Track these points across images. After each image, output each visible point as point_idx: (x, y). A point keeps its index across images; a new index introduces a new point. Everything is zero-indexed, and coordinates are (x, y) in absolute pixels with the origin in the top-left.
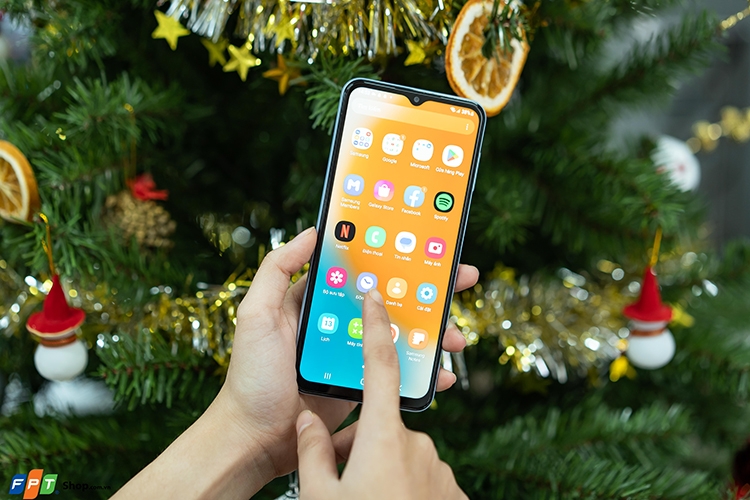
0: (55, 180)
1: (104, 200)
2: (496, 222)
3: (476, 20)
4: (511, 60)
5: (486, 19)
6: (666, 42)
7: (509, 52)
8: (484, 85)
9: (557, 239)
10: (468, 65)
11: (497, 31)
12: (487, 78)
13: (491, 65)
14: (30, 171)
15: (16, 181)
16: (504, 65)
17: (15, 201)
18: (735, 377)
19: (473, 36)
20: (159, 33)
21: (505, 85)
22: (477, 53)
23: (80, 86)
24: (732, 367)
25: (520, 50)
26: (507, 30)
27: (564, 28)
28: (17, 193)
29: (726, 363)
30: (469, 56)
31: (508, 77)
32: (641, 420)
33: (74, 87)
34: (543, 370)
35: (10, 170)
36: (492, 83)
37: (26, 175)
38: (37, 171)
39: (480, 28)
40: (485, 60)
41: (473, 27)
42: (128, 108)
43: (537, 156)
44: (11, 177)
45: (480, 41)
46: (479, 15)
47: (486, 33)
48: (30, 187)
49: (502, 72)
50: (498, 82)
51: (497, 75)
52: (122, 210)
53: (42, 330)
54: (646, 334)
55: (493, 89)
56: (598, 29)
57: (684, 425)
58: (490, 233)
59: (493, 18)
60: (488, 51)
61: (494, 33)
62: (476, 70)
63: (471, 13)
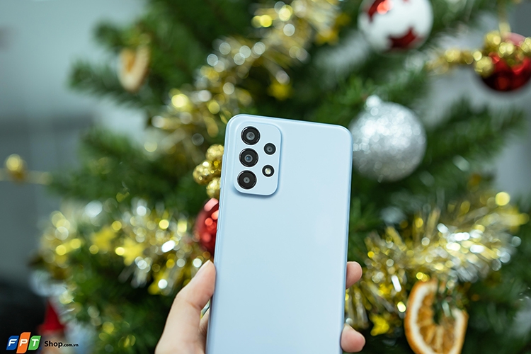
3: (425, 297)
4: (454, 327)
5: (432, 297)
7: (452, 320)
8: (438, 346)
10: (423, 331)
11: (442, 304)
12: (439, 341)
13: (440, 331)
16: (450, 330)
19: (424, 310)
21: (452, 345)
22: (428, 321)
25: (460, 318)
26: (451, 305)
30: (424, 324)
36: (443, 344)
39: (429, 303)
40: (435, 327)
41: (424, 302)
45: (429, 313)
46: (427, 293)
47: (433, 307)
49: (449, 336)
50: (447, 344)
51: (446, 339)
56: (513, 301)
59: (438, 295)
60: (437, 318)
61: (438, 307)
62: (430, 335)
63: (420, 292)
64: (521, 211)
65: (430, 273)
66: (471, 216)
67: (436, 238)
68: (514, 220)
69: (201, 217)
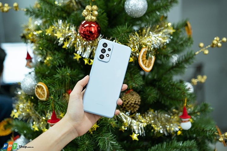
0: (53, 89)
1: (62, 95)
2: (150, 97)
3: (144, 52)
4: (152, 60)
5: (146, 52)
6: (184, 57)
7: (151, 58)
8: (146, 65)
9: (163, 102)
10: (143, 61)
11: (149, 54)
12: (147, 64)
13: (148, 61)
14: (47, 88)
15: (44, 91)
16: (150, 61)
17: (43, 95)
18: (206, 132)
19: (144, 55)
20: (75, 58)
21: (151, 65)
22: (145, 59)
23: (59, 69)
24: (205, 130)
25: (153, 58)
26: (151, 54)
27: (162, 55)
28: (44, 93)
29: (203, 129)
30: (143, 59)
31: (151, 64)
32: (185, 144)
33: (58, 69)
34: (161, 132)
35: (43, 88)
36: (148, 65)
37: (46, 89)
38: (49, 88)
39: (145, 54)
40: (146, 60)
41: (144, 53)
42: (68, 74)
43: (157, 83)
44: (42, 90)
45: (145, 56)
46: (145, 51)
47: (146, 54)
48: (47, 92)
49: (150, 63)
50: (149, 65)
51: (149, 63)
52: (66, 97)
53: (51, 123)
54: (185, 122)
55: (148, 66)
56: (169, 55)
57: (195, 145)
58: (148, 99)
59: (148, 51)
60: (147, 58)
61: (148, 54)
62: (145, 62)
63: (143, 50)
64: (174, 29)
65: (146, 45)
66: (159, 29)
67: (149, 35)
68: (172, 31)
69: (81, 26)
